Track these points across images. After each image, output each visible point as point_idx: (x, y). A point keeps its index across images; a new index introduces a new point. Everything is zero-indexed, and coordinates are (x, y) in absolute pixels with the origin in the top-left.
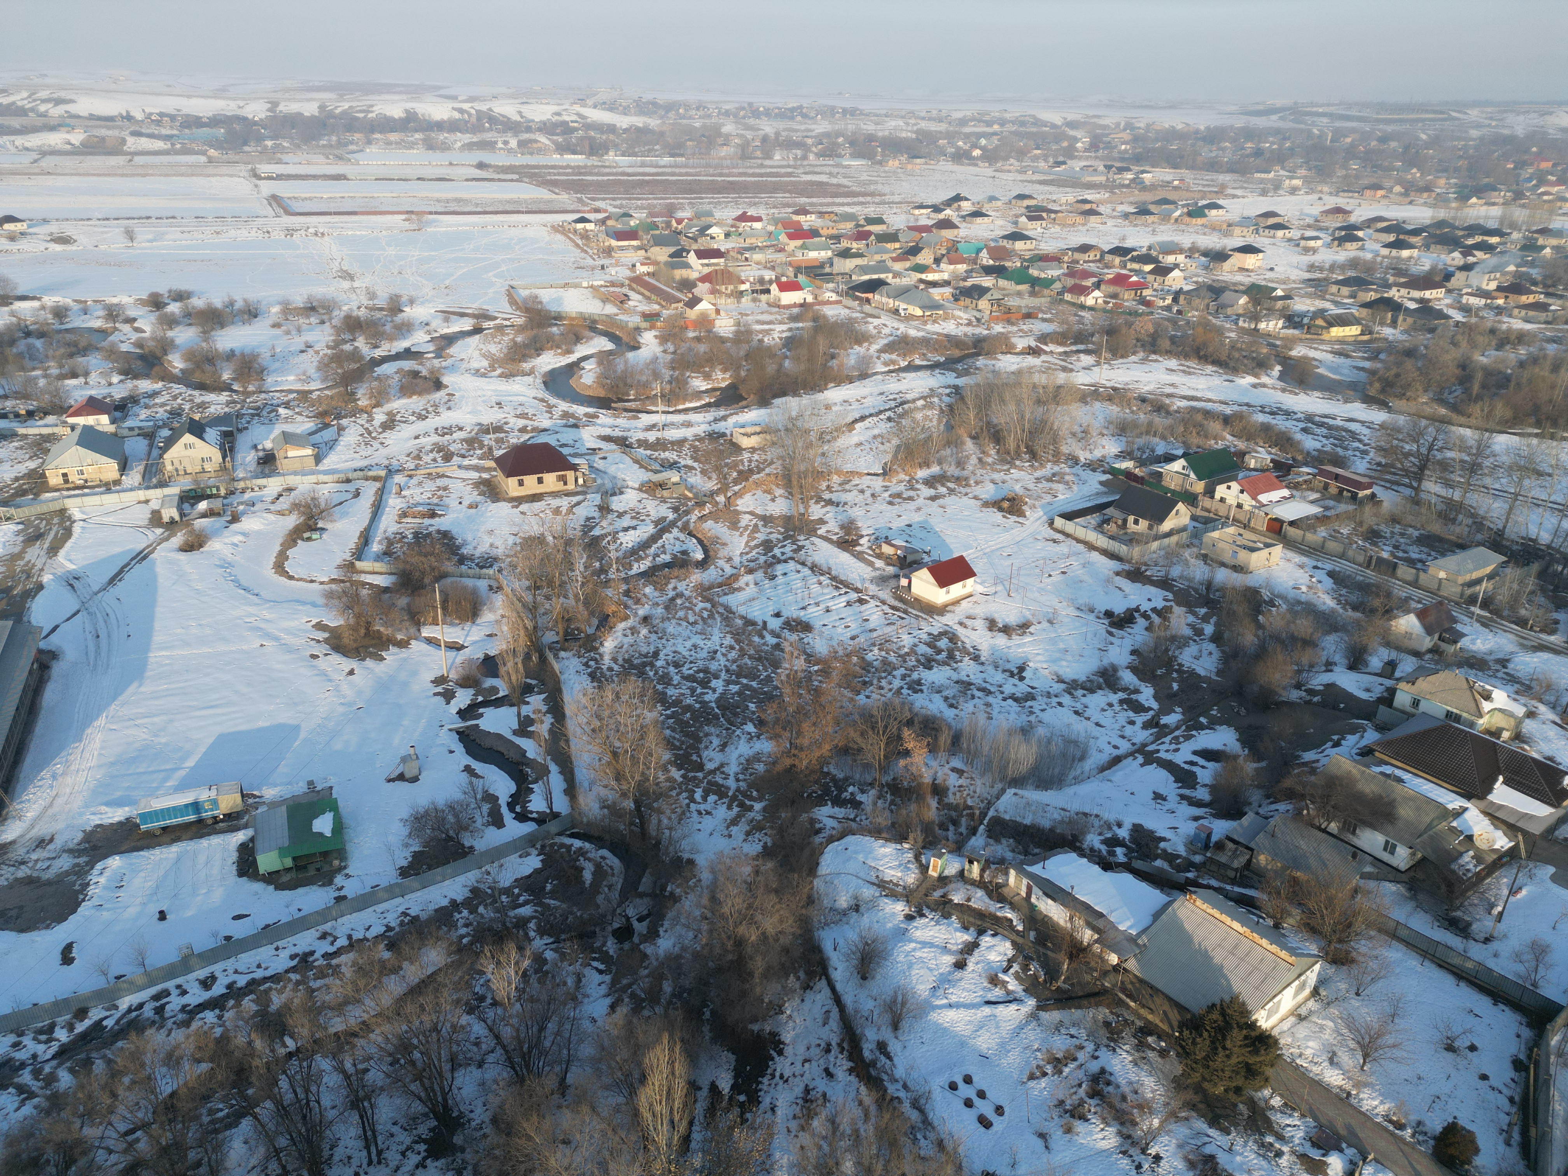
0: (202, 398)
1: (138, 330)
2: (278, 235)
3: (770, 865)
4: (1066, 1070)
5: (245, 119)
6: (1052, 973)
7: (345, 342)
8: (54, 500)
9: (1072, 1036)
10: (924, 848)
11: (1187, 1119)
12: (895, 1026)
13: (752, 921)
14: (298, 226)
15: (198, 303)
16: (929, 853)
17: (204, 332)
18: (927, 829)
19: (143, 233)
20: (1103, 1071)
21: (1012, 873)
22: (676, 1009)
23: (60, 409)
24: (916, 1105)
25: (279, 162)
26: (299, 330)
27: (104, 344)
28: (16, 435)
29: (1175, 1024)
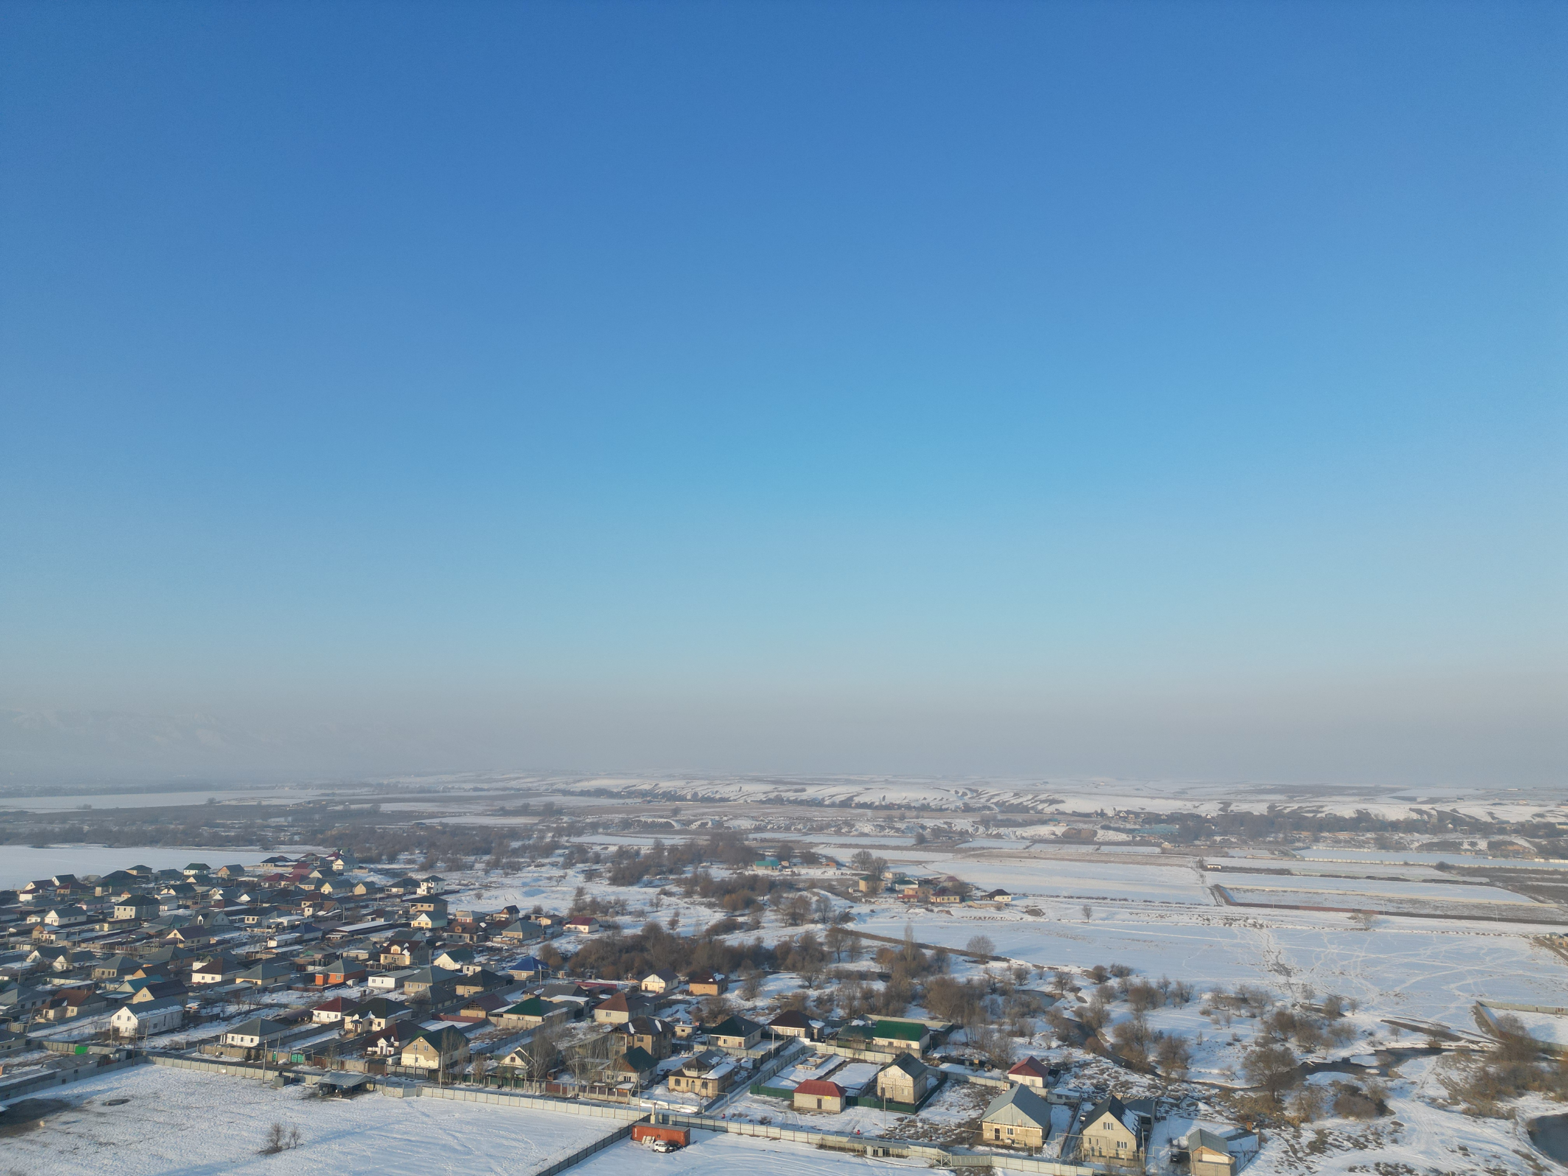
0: (1127, 1078)
1: (1081, 1000)
2: (1217, 923)
5: (1199, 817)
7: (1275, 1040)
8: (984, 1154)
14: (1237, 916)
15: (1135, 980)
17: (1137, 1010)
19: (1098, 912)
23: (1005, 1064)
25: (1226, 855)
26: (1228, 1021)
27: (1050, 1009)
28: (966, 1082)
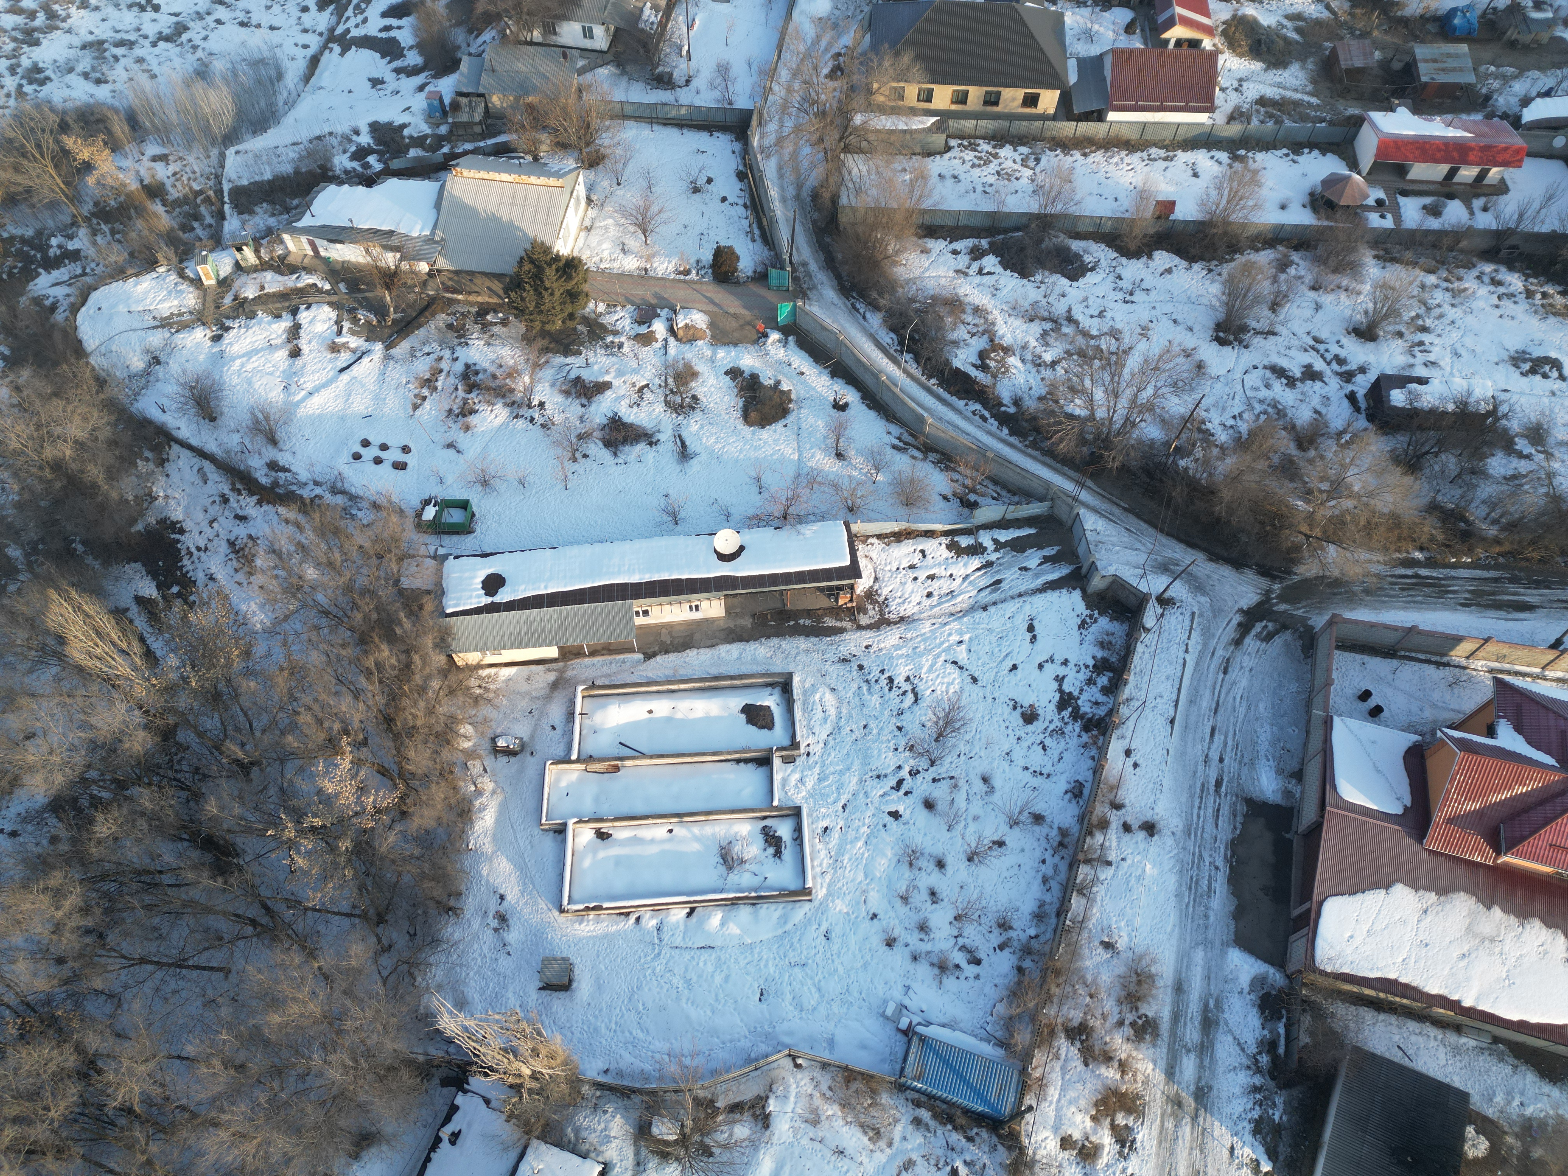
3: (25, 374)
4: (439, 384)
6: (380, 310)
9: (428, 354)
10: (181, 262)
11: (547, 362)
12: (273, 441)
13: (53, 439)
16: (191, 264)
18: (171, 239)
20: (467, 366)
21: (286, 237)
22: (43, 564)
24: (335, 491)
29: (501, 292)
